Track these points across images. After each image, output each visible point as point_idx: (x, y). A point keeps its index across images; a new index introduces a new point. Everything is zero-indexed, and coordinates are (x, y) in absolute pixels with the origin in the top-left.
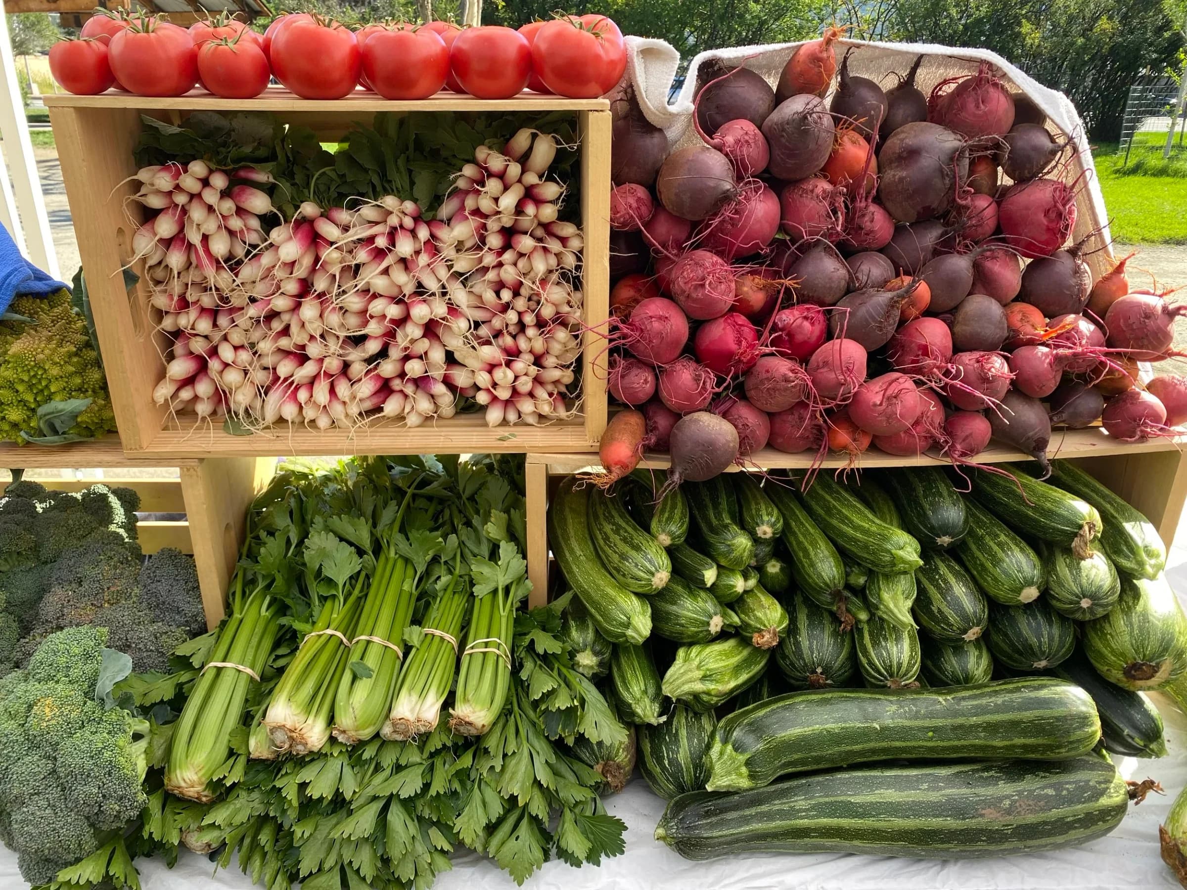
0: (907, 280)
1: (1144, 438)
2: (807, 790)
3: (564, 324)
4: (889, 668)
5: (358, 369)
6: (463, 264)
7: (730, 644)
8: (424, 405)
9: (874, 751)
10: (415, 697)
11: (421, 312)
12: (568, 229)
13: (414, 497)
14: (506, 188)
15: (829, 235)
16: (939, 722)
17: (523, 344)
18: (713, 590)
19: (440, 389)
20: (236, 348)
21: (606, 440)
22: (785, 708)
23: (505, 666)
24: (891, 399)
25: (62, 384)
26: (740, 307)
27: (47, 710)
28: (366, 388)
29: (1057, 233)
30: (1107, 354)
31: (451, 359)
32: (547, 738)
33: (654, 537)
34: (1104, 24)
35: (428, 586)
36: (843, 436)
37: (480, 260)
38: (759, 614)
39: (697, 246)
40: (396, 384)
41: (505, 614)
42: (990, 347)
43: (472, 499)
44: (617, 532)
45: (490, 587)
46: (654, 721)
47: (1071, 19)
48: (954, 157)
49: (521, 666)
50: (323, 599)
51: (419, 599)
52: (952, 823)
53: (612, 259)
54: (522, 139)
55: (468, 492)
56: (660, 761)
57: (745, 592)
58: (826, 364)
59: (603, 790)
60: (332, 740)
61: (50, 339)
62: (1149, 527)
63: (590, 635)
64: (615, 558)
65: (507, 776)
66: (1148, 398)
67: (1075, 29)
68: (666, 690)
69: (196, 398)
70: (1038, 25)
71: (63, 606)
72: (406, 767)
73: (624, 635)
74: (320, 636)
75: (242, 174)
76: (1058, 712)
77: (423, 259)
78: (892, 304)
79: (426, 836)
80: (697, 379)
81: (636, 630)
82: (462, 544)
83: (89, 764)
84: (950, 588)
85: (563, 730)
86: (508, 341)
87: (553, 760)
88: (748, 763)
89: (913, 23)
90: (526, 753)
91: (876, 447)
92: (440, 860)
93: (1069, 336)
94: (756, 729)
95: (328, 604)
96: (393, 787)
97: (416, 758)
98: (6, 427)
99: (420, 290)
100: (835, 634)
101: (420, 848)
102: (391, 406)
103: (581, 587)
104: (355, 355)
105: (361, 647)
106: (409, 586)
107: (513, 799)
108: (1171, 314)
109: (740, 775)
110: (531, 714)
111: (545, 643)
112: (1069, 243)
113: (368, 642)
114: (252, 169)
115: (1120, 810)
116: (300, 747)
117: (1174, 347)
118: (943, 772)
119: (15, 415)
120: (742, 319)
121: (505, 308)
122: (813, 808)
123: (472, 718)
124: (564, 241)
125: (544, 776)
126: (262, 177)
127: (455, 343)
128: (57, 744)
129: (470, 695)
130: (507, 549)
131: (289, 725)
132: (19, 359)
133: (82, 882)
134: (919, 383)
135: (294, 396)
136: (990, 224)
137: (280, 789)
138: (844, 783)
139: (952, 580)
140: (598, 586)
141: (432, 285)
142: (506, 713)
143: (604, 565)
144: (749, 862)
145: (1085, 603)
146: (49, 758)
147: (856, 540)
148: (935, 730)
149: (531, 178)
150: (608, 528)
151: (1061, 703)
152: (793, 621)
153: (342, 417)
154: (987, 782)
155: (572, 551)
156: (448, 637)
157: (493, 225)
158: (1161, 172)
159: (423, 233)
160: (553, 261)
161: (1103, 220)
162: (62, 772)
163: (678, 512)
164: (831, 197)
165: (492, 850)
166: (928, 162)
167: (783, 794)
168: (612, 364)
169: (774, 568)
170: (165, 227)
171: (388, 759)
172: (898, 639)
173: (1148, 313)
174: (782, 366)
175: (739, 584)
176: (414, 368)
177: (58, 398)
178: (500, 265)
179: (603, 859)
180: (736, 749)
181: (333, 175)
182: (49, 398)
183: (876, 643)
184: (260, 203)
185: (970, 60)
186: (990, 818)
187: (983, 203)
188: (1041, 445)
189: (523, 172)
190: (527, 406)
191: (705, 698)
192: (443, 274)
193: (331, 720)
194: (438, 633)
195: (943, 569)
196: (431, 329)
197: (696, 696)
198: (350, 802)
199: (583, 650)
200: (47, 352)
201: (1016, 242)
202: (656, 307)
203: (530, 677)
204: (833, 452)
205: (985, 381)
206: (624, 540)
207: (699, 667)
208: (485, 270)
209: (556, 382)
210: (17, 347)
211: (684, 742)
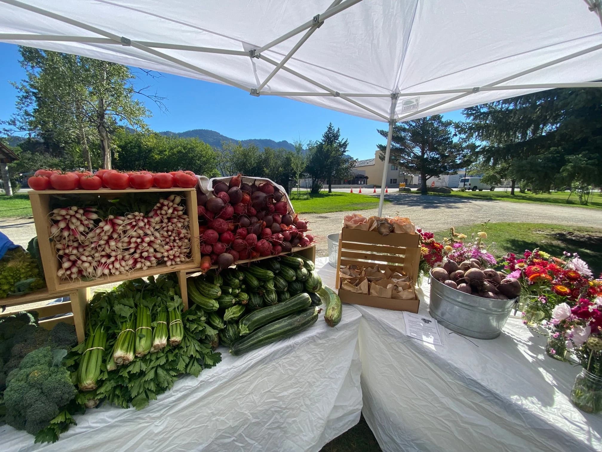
0: (262, 221)
1: (307, 246)
2: (260, 331)
3: (187, 238)
4: (272, 300)
5: (127, 257)
6: (157, 227)
7: (236, 306)
8: (148, 264)
9: (272, 318)
10: (159, 339)
11: (147, 239)
12: (185, 216)
13: (144, 291)
14: (169, 209)
15: (245, 213)
16: (283, 308)
17: (175, 244)
18: (231, 294)
19: (153, 259)
20: (87, 257)
21: (201, 264)
22: (253, 314)
23: (182, 326)
24: (263, 244)
25: (25, 275)
26: (229, 230)
27: (36, 374)
28: (131, 262)
29: (286, 210)
30: (298, 231)
31: (155, 251)
32: (197, 340)
33: (216, 285)
34: (280, 169)
35: (154, 312)
36: (255, 254)
37: (162, 226)
38: (243, 297)
39: (218, 218)
40: (139, 260)
41: (179, 313)
42: (279, 232)
43: (162, 288)
44: (206, 286)
45: (173, 307)
46: (223, 327)
47: (274, 168)
48: (266, 197)
49: (186, 325)
50: (122, 323)
51: (152, 316)
52: (289, 327)
53: (199, 222)
54: (172, 197)
55: (160, 287)
56: (226, 337)
57: (239, 293)
58: (249, 239)
59: (213, 348)
60: (136, 357)
61: (20, 262)
62: (311, 262)
63: (203, 313)
64: (207, 292)
65: (189, 351)
66: (306, 238)
67: (275, 170)
68: (225, 319)
69: (72, 273)
70: (267, 168)
71: (21, 349)
72: (160, 358)
73: (213, 309)
74: (125, 332)
75: (87, 209)
76: (304, 298)
77: (147, 226)
78: (260, 226)
79: (169, 374)
80: (222, 246)
81: (216, 307)
82: (162, 299)
83: (57, 385)
84: (280, 281)
85: (201, 336)
86: (171, 244)
87: (200, 344)
88: (248, 327)
89: (240, 167)
90: (193, 344)
91: (261, 256)
92: (175, 379)
93: (291, 228)
94: (248, 320)
95: (124, 324)
96: (158, 363)
97: (162, 355)
98: (2, 292)
99: (146, 235)
100: (259, 297)
101: (168, 377)
102: (138, 266)
103: (198, 302)
104: (126, 254)
105: (140, 331)
106: (149, 313)
107: (192, 356)
108: (306, 223)
109: (247, 330)
110: (192, 335)
111: (191, 317)
112: (288, 212)
113: (142, 329)
114: (91, 208)
115: (317, 315)
116: (127, 361)
117: (308, 229)
118: (286, 318)
119: (6, 287)
120: (230, 232)
121: (170, 236)
122: (263, 334)
123: (176, 340)
124: (184, 219)
125: (198, 348)
126: (94, 210)
127: (156, 246)
128: (42, 383)
129: (174, 334)
130: (176, 297)
131: (122, 356)
132: (11, 269)
133: (59, 422)
134: (267, 240)
135: (108, 268)
136: (274, 210)
137: (122, 375)
138: (268, 327)
139: (280, 279)
140: (203, 300)
141: (149, 232)
142: (184, 337)
143: (203, 295)
144: (251, 353)
145: (304, 277)
146: (38, 389)
147: (260, 275)
148: (283, 310)
149: (176, 206)
150: (203, 286)
151: (303, 297)
152: (250, 297)
153: (124, 271)
154: (294, 317)
155: (193, 294)
156: (164, 322)
157: (165, 217)
158: (298, 199)
159: (146, 220)
160: (182, 224)
161: (292, 208)
162: (46, 391)
163: (220, 278)
164: (244, 206)
165: (188, 371)
166: (261, 199)
167: (256, 334)
168: (201, 245)
169: (243, 287)
170: (62, 225)
171: (154, 358)
172: (272, 294)
173: (303, 223)
174: (240, 241)
175: (237, 291)
176: (145, 254)
177: (23, 279)
178: (168, 226)
179: (217, 364)
180: (245, 325)
181: (115, 208)
182: (19, 280)
183: (268, 296)
184: (95, 216)
185: (265, 180)
186: (296, 324)
187: (272, 206)
188: (291, 250)
189: (173, 204)
190: (178, 260)
191: (234, 319)
192: (152, 229)
193: (135, 352)
194: (161, 322)
195: (278, 278)
196: (150, 244)
197: (232, 318)
198: (145, 372)
199: (202, 317)
200: (20, 265)
201: (279, 212)
202: (210, 231)
203: (189, 326)
204: (253, 258)
205: (279, 239)
206: (209, 287)
207: (231, 312)
208: (163, 228)
209: (185, 253)
210: (10, 265)
211: (231, 330)
